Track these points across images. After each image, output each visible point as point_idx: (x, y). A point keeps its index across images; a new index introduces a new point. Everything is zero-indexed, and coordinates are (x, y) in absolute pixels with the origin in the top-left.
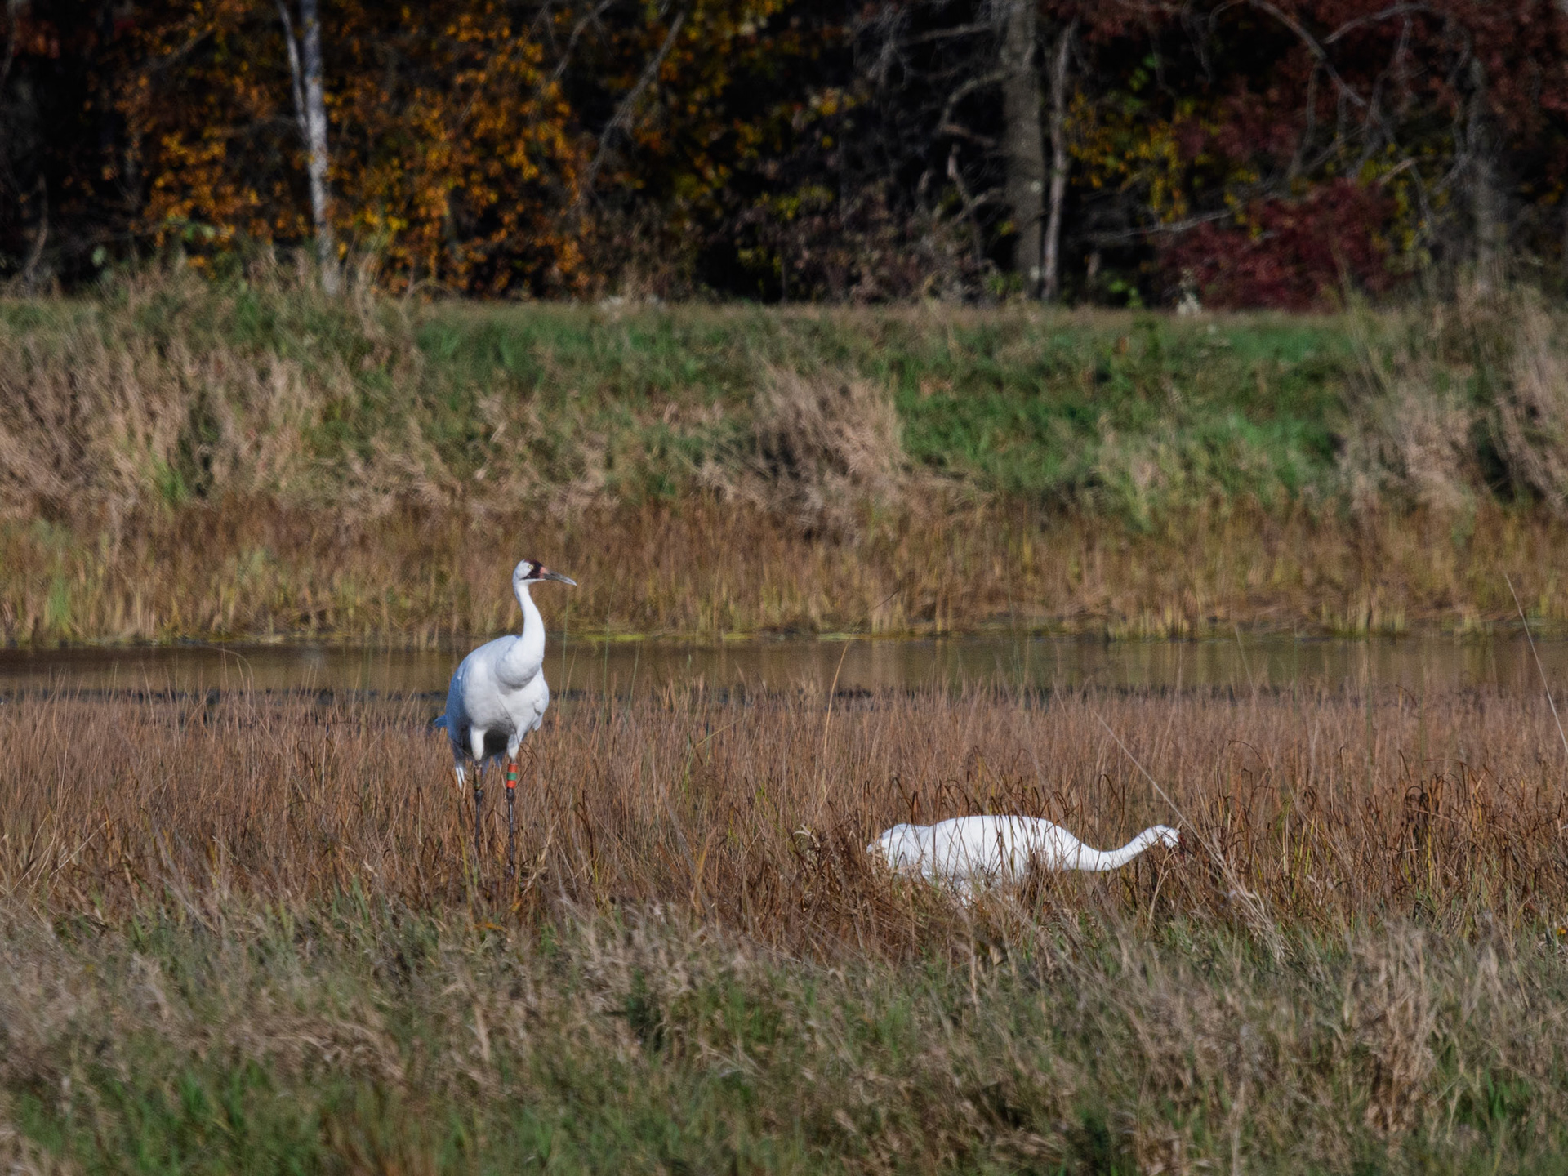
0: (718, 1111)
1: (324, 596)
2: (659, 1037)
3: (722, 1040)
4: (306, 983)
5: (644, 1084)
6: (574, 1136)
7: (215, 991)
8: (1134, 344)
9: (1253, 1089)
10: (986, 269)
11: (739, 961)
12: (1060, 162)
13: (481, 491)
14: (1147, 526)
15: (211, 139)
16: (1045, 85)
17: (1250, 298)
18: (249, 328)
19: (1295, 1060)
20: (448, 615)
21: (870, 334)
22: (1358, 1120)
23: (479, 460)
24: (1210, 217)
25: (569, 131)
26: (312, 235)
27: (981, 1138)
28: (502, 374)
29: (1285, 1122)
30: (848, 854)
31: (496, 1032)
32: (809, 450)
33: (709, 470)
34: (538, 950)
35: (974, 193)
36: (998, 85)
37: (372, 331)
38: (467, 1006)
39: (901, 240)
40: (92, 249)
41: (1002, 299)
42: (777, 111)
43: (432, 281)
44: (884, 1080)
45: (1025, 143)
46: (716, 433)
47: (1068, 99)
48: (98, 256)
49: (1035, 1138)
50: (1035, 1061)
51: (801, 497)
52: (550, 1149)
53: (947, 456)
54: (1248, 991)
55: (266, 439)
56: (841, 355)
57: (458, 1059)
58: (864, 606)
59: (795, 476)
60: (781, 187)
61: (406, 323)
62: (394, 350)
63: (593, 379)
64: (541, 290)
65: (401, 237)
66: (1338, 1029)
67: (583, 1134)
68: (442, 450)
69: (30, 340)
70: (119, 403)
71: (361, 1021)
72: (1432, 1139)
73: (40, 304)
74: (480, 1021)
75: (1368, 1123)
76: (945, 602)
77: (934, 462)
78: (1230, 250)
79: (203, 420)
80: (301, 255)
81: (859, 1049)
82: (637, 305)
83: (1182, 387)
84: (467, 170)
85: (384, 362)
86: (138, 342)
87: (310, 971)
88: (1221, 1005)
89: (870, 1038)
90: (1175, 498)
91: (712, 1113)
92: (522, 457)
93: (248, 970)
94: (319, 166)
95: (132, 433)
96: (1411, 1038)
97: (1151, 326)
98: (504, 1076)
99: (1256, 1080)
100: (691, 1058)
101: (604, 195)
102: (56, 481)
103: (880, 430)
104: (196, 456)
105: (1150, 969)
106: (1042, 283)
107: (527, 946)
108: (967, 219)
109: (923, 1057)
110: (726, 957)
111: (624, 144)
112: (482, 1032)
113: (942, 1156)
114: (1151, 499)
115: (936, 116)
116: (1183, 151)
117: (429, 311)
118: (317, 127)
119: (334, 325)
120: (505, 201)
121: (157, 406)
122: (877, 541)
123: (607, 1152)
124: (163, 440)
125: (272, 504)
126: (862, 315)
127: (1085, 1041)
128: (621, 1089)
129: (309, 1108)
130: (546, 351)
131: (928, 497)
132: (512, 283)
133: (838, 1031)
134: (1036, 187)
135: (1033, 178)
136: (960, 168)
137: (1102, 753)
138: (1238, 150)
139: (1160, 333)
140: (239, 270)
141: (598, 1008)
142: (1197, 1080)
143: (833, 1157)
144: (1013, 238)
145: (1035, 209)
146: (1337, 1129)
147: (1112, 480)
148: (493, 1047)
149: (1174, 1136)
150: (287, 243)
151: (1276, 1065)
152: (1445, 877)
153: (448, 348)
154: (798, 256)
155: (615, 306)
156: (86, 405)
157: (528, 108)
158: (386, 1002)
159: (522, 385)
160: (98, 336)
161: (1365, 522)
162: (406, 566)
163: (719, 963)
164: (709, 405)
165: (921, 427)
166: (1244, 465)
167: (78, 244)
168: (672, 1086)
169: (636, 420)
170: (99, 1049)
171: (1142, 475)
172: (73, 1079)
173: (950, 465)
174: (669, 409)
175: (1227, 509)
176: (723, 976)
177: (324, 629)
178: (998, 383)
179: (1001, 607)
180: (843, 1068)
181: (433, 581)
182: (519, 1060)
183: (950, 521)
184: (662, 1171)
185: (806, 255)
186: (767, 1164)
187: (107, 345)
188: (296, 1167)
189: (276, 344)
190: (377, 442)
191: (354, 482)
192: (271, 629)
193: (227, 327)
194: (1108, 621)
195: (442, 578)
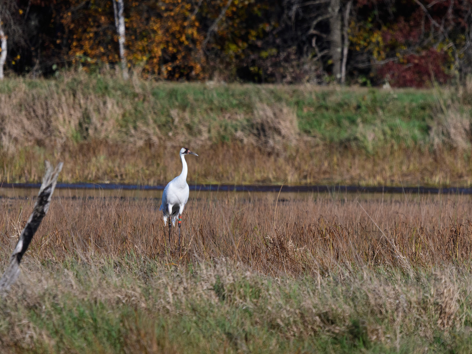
0: (242, 319)
1: (123, 170)
2: (224, 296)
3: (244, 297)
4: (117, 279)
5: (219, 311)
6: (198, 326)
7: (89, 281)
8: (368, 98)
9: (403, 314)
10: (324, 75)
11: (248, 274)
12: (347, 43)
13: (170, 138)
14: (372, 152)
15: (90, 32)
16: (342, 20)
18: (100, 89)
19: (416, 306)
20: (160, 176)
21: (288, 93)
22: (435, 324)
23: (171, 129)
24: (392, 60)
25: (199, 31)
26: (120, 61)
27: (321, 328)
28: (177, 104)
29: (413, 324)
30: (281, 244)
31: (175, 294)
32: (270, 128)
33: (239, 134)
34: (187, 271)
35: (321, 51)
36: (328, 19)
37: (138, 90)
38: (166, 287)
39: (298, 66)
40: (53, 64)
41: (328, 83)
42: (261, 26)
43: (156, 76)
44: (292, 310)
45: (336, 36)
46: (241, 122)
47: (349, 23)
48: (54, 67)
49: (338, 328)
50: (337, 305)
51: (266, 142)
52: (190, 329)
53: (311, 131)
54: (402, 285)
55: (105, 123)
56: (279, 99)
57: (163, 302)
58: (286, 175)
59: (265, 136)
60: (263, 49)
61: (149, 88)
62: (145, 96)
63: (205, 106)
64: (189, 78)
65: (147, 62)
66: (429, 297)
67: (200, 325)
68: (159, 126)
69: (34, 91)
70: (61, 111)
71: (134, 290)
72: (458, 330)
73: (37, 81)
74: (170, 290)
75: (439, 325)
76: (310, 174)
77: (307, 132)
78: (398, 69)
79: (86, 116)
80: (117, 67)
81: (284, 301)
82: (218, 84)
83: (383, 111)
84: (167, 42)
85: (141, 100)
86: (67, 93)
87: (118, 276)
88: (394, 289)
89: (288, 298)
90: (380, 144)
91: (240, 319)
92: (183, 129)
93: (99, 275)
94: (122, 40)
95: (64, 120)
96: (452, 299)
97: (374, 92)
98: (177, 307)
99: (404, 312)
100: (233, 303)
101: (208, 50)
102: (42, 134)
103: (291, 122)
104: (84, 128)
105: (373, 279)
106: (340, 79)
107: (184, 270)
108: (318, 60)
109: (304, 303)
110: (244, 273)
111: (215, 35)
112: (170, 294)
113: (310, 333)
114: (373, 145)
115: (309, 28)
116: (384, 39)
117: (156, 84)
118: (122, 29)
119: (126, 89)
120: (179, 51)
121: (72, 112)
122: (290, 156)
123: (208, 331)
124: (74, 123)
125: (107, 142)
126: (287, 88)
127: (353, 300)
128: (212, 311)
129: (117, 316)
130: (191, 97)
131: (306, 142)
132: (180, 77)
133: (278, 296)
134: (339, 50)
135: (338, 47)
136: (317, 43)
137: (359, 217)
138: (401, 40)
139: (376, 94)
140: (98, 71)
141: (205, 288)
142: (387, 312)
143: (276, 333)
144: (332, 65)
145: (338, 56)
146: (429, 326)
147: (361, 138)
148: (174, 299)
149: (379, 327)
150: (113, 64)
151: (411, 307)
152: (462, 254)
153: (161, 95)
154: (267, 69)
155: (210, 84)
156: (51, 112)
157: (186, 24)
158: (142, 285)
159: (183, 107)
160: (55, 91)
161: (438, 153)
162: (147, 161)
163: (242, 274)
164: (240, 115)
165: (304, 121)
166: (401, 134)
167: (49, 63)
168: (228, 311)
169: (217, 119)
170: (54, 297)
171: (370, 137)
172: (46, 306)
173: (313, 134)
174: (228, 115)
175: (396, 147)
176: (243, 278)
177: (122, 179)
178: (327, 108)
179: (327, 176)
180: (280, 306)
181: (155, 165)
182: (181, 303)
183: (313, 150)
184: (224, 337)
185: (270, 69)
186: (256, 335)
187: (58, 93)
188: (114, 333)
189: (109, 95)
190: (139, 124)
191: (132, 136)
192: (106, 179)
193: (94, 88)
194: (359, 180)
195: (158, 165)
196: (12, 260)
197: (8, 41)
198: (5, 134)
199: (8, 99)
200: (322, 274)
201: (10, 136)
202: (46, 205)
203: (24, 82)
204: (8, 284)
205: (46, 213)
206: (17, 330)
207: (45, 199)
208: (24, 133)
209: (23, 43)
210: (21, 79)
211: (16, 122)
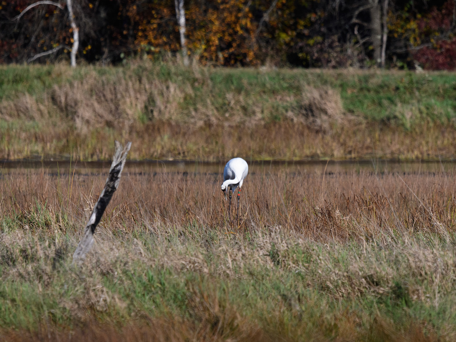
0: (295, 281)
1: (185, 148)
2: (278, 262)
3: (296, 262)
4: (182, 247)
5: (274, 274)
6: (255, 289)
7: (157, 249)
8: (406, 80)
9: (441, 276)
10: (366, 59)
11: (300, 241)
12: (386, 30)
13: (227, 119)
14: (410, 129)
15: (154, 23)
16: (382, 9)
17: (437, 67)
18: (163, 74)
19: (452, 268)
21: (334, 76)
23: (227, 111)
24: (426, 45)
25: (251, 21)
26: (181, 50)
27: (367, 289)
28: (233, 87)
30: (329, 214)
31: (234, 260)
32: (317, 108)
33: (290, 114)
34: (245, 238)
35: (363, 38)
36: (368, 9)
37: (198, 75)
38: (226, 253)
39: (342, 51)
40: (121, 53)
41: (370, 67)
42: (308, 16)
43: (214, 62)
44: (340, 273)
45: (376, 24)
46: (291, 104)
47: (388, 13)
48: (122, 55)
49: (382, 289)
50: (381, 269)
51: (314, 122)
52: (249, 291)
53: (355, 110)
54: (440, 249)
55: (168, 105)
56: (325, 82)
57: (224, 267)
58: (332, 150)
59: (313, 116)
60: (309, 37)
61: (207, 73)
62: (204, 80)
63: (258, 89)
64: (244, 64)
65: (205, 50)
67: (257, 288)
68: (217, 109)
69: (104, 78)
70: (128, 95)
71: (197, 257)
73: (105, 68)
74: (229, 257)
76: (355, 149)
77: (351, 112)
78: (432, 54)
79: (151, 100)
80: (178, 55)
81: (333, 265)
82: (270, 70)
83: (419, 92)
84: (223, 32)
85: (201, 84)
86: (133, 79)
87: (183, 244)
88: (433, 253)
89: (336, 262)
90: (417, 121)
91: (293, 282)
92: (238, 110)
93: (166, 243)
94: (183, 30)
95: (131, 104)
97: (410, 75)
98: (236, 272)
99: (442, 274)
100: (287, 268)
101: (261, 39)
102: (111, 116)
103: (336, 102)
104: (149, 110)
105: (413, 244)
106: (381, 63)
107: (242, 238)
109: (351, 267)
110: (297, 240)
111: (266, 24)
112: (230, 260)
113: (356, 294)
114: (411, 122)
115: (351, 18)
116: (419, 27)
117: (213, 70)
118: (182, 21)
119: (187, 74)
120: (234, 40)
121: (138, 96)
122: (336, 134)
123: (265, 293)
124: (140, 106)
125: (170, 123)
126: (331, 72)
127: (395, 263)
128: (268, 275)
129: (183, 281)
130: (245, 81)
131: (350, 121)
132: (235, 63)
133: (328, 260)
134: (379, 37)
135: (377, 34)
136: (358, 31)
137: (399, 188)
138: (434, 27)
139: (413, 77)
140: (161, 58)
141: (261, 254)
142: (426, 273)
143: (326, 294)
144: (373, 51)
145: (378, 43)
147: (400, 117)
148: (233, 264)
149: (420, 288)
150: (174, 52)
151: (448, 269)
153: (218, 80)
154: (314, 55)
155: (264, 69)
156: (119, 96)
157: (240, 15)
158: (204, 252)
159: (239, 90)
160: (122, 77)
162: (207, 139)
163: (295, 242)
164: (290, 97)
165: (348, 102)
166: (436, 113)
167: (117, 52)
168: (282, 275)
169: (270, 100)
170: (125, 264)
171: (408, 116)
172: (118, 273)
173: (356, 113)
174: (279, 97)
175: (431, 124)
176: (296, 245)
177: (184, 156)
178: (369, 90)
179: (370, 151)
180: (329, 269)
181: (214, 144)
182: (240, 268)
183: (355, 128)
184: (279, 297)
185: (316, 55)
186: (308, 296)
187: (125, 79)
188: (179, 297)
189: (171, 79)
190: (199, 106)
191: (193, 117)
192: (170, 156)
193: (158, 75)
194: (399, 155)
195: (217, 143)
196: (87, 230)
197: (79, 32)
198: (78, 116)
199: (80, 86)
200: (367, 240)
201: (82, 118)
202: (117, 181)
203: (95, 69)
204: (83, 253)
205: (117, 188)
206: (92, 294)
207: (116, 176)
208: (95, 116)
209: (93, 34)
210: (91, 67)
211: (87, 105)
